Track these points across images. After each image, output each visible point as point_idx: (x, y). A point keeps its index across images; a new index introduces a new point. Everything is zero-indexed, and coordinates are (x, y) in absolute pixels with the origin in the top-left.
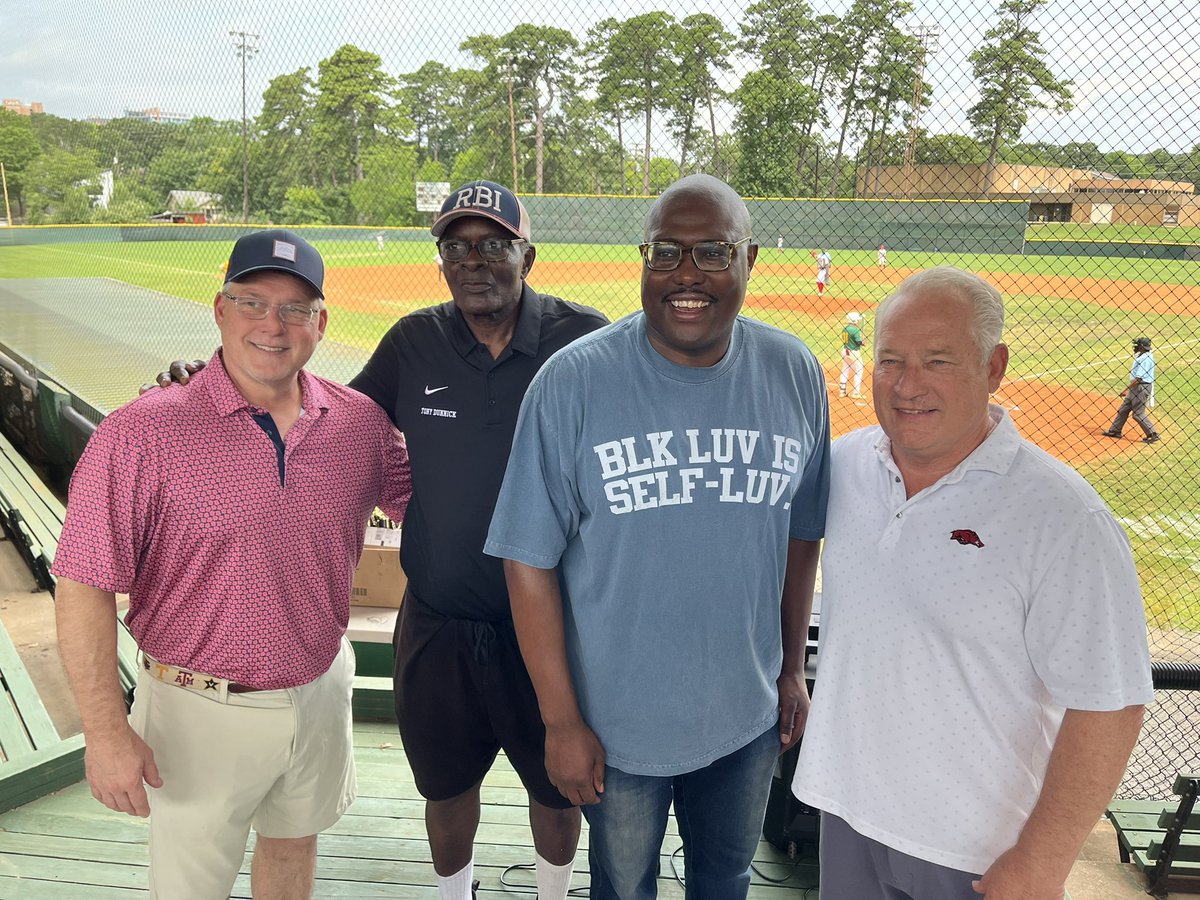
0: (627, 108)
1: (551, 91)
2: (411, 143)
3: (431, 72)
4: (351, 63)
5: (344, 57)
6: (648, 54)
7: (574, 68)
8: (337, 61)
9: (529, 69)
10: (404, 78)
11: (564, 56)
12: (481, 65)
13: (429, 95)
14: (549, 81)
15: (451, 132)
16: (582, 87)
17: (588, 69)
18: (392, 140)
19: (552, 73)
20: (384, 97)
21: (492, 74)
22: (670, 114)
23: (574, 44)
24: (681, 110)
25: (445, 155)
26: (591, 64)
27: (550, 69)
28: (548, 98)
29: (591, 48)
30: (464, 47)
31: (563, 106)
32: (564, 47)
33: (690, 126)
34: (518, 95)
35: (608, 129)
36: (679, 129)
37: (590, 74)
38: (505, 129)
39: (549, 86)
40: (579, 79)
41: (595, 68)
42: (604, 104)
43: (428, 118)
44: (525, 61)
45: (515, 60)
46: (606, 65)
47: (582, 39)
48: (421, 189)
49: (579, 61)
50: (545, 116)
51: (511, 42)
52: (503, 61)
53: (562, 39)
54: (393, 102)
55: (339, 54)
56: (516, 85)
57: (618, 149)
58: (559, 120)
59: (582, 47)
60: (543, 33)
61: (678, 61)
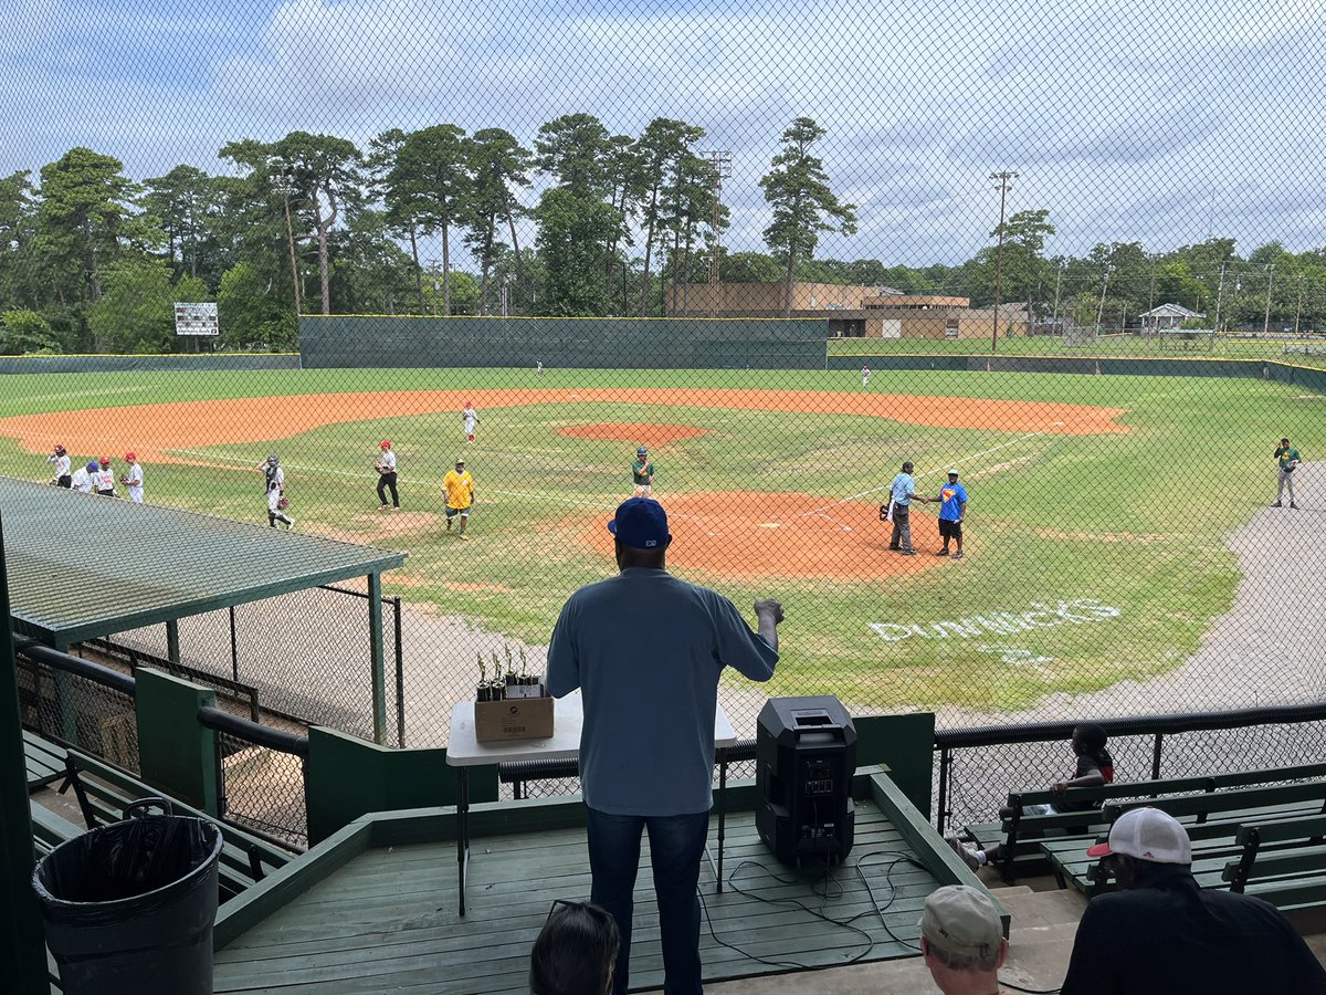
0: (420, 222)
1: (333, 204)
2: (161, 257)
3: (182, 177)
4: (83, 167)
5: (73, 161)
6: (441, 169)
7: (359, 181)
8: (65, 165)
9: (306, 180)
10: (150, 182)
11: (346, 167)
12: (246, 172)
13: (182, 202)
14: (330, 193)
15: (212, 244)
16: (370, 200)
17: (375, 182)
18: (137, 253)
19: (333, 185)
20: (126, 205)
21: (261, 184)
22: (468, 230)
23: (358, 155)
24: (478, 226)
25: (203, 269)
26: (378, 177)
27: (331, 181)
28: (328, 208)
29: (376, 160)
30: (223, 154)
31: (348, 220)
32: (345, 158)
33: (490, 242)
34: (295, 207)
35: (399, 242)
36: (475, 245)
37: (378, 187)
38: (283, 243)
39: (332, 199)
40: (365, 192)
41: (380, 182)
42: (393, 218)
43: (181, 228)
44: (300, 172)
45: (289, 171)
46: (391, 179)
47: (367, 152)
48: (179, 310)
49: (364, 173)
50: (329, 230)
51: (283, 149)
52: (275, 170)
53: (345, 149)
54: (137, 210)
55: (67, 158)
56: (292, 197)
57: (414, 267)
58: (344, 235)
59: (366, 159)
60: (320, 142)
61: (472, 176)
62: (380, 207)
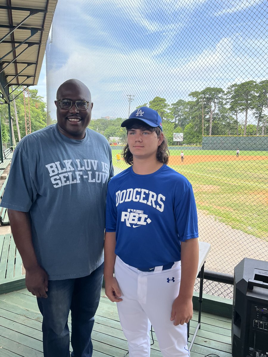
0: (240, 110)
1: (215, 106)
2: (173, 122)
3: (180, 102)
4: (158, 101)
5: (155, 100)
6: (247, 93)
7: (223, 99)
8: (154, 101)
9: (209, 100)
10: (172, 104)
11: (220, 95)
12: (195, 100)
13: (179, 109)
14: (215, 103)
15: (185, 119)
16: (226, 104)
17: (227, 99)
18: (168, 122)
19: (216, 100)
20: (166, 110)
21: (198, 102)
22: (254, 111)
23: (224, 92)
24: (257, 109)
25: (182, 125)
26: (228, 98)
27: (215, 100)
28: (214, 108)
29: (228, 92)
30: (189, 95)
31: (219, 110)
32: (220, 93)
33: (261, 114)
34: (205, 107)
36: (256, 115)
37: (228, 100)
38: (201, 117)
39: (215, 104)
40: (224, 102)
41: (229, 99)
42: (232, 109)
43: (179, 115)
44: (207, 98)
45: (205, 98)
46: (233, 97)
47: (226, 91)
48: (175, 135)
49: (225, 97)
50: (213, 113)
51: (204, 92)
52: (201, 98)
53: (220, 91)
54: (169, 111)
55: (154, 99)
56: (205, 104)
57: (236, 122)
58: (217, 114)
59: (226, 92)
60: (213, 89)
61: (257, 95)
62: (228, 106)
